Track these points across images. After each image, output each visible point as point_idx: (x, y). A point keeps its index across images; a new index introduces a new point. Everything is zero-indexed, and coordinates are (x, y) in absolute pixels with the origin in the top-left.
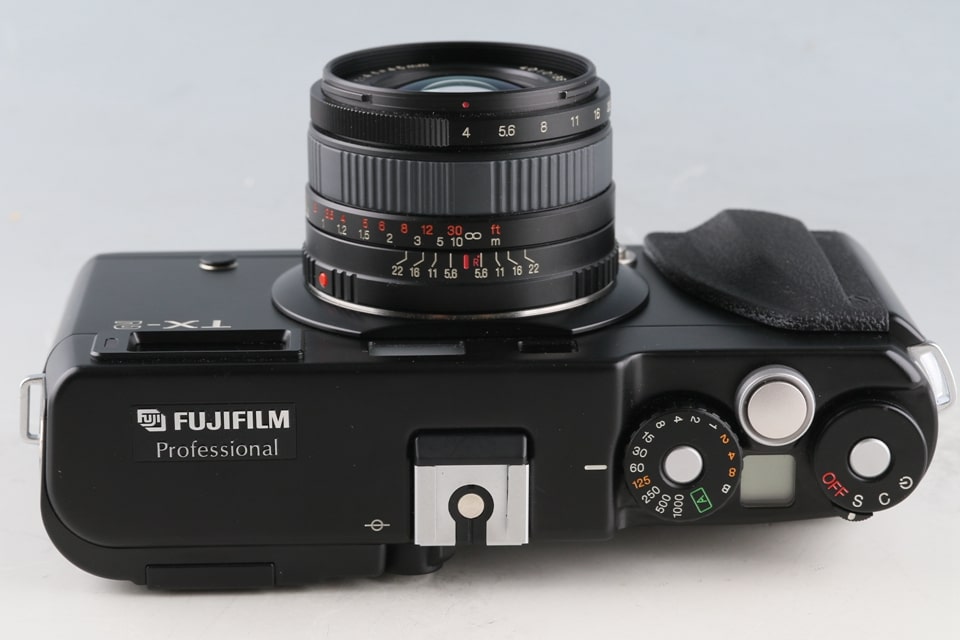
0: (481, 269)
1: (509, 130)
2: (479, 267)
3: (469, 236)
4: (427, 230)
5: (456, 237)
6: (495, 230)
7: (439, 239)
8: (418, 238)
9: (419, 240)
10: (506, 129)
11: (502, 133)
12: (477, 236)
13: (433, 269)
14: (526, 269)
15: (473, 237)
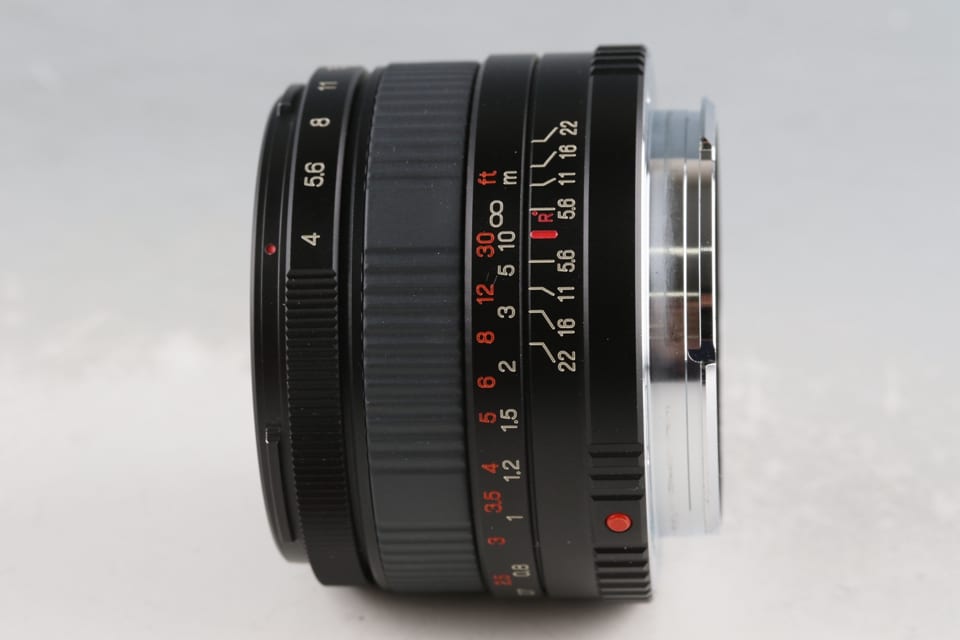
0: (558, 209)
1: (314, 171)
2: (555, 213)
3: (496, 220)
4: (485, 295)
5: (497, 243)
6: (488, 178)
7: (502, 272)
8: (503, 310)
9: (506, 309)
10: (310, 176)
11: (317, 182)
12: (497, 208)
13: (558, 294)
14: (568, 140)
15: (498, 214)
